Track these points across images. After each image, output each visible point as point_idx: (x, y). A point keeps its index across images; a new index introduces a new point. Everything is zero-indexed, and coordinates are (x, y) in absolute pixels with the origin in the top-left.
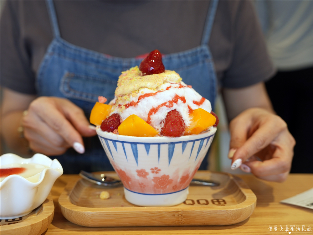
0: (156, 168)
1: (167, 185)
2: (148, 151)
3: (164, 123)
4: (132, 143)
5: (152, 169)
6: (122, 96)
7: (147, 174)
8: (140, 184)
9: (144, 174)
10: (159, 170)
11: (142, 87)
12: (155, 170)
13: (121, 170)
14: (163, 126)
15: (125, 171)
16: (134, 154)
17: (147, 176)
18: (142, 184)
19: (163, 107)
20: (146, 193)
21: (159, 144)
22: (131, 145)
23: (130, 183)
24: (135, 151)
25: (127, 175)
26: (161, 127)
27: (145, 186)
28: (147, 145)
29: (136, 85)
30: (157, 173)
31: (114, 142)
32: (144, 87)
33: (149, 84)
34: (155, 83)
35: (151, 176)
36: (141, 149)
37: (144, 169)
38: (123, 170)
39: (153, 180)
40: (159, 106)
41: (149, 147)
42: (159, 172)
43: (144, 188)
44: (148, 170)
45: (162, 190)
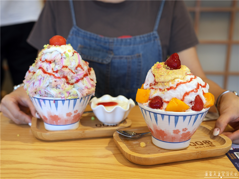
0: (185, 128)
1: (188, 136)
2: (184, 119)
3: (194, 103)
4: (175, 116)
5: (183, 129)
6: (162, 83)
7: (179, 132)
8: (172, 138)
9: (177, 132)
10: (187, 129)
11: (176, 78)
12: (184, 130)
13: (161, 130)
14: (193, 105)
15: (164, 131)
16: (175, 121)
17: (179, 133)
18: (174, 137)
19: (192, 93)
20: (174, 142)
21: (191, 116)
22: (175, 117)
23: (165, 137)
24: (176, 120)
25: (165, 133)
26: (192, 106)
27: (175, 138)
28: (185, 117)
29: (173, 76)
30: (185, 131)
31: (162, 115)
32: (177, 78)
33: (180, 76)
34: (183, 75)
35: (182, 132)
36: (181, 119)
37: (178, 129)
38: (163, 130)
39: (181, 135)
40: (190, 92)
41: (186, 118)
42: (186, 130)
43: (174, 139)
44: (181, 130)
45: (184, 140)
